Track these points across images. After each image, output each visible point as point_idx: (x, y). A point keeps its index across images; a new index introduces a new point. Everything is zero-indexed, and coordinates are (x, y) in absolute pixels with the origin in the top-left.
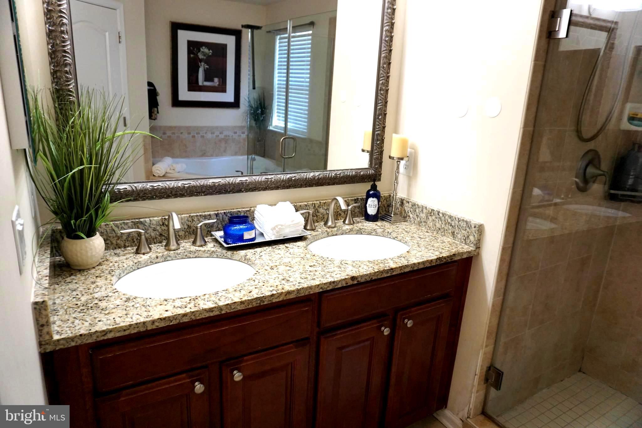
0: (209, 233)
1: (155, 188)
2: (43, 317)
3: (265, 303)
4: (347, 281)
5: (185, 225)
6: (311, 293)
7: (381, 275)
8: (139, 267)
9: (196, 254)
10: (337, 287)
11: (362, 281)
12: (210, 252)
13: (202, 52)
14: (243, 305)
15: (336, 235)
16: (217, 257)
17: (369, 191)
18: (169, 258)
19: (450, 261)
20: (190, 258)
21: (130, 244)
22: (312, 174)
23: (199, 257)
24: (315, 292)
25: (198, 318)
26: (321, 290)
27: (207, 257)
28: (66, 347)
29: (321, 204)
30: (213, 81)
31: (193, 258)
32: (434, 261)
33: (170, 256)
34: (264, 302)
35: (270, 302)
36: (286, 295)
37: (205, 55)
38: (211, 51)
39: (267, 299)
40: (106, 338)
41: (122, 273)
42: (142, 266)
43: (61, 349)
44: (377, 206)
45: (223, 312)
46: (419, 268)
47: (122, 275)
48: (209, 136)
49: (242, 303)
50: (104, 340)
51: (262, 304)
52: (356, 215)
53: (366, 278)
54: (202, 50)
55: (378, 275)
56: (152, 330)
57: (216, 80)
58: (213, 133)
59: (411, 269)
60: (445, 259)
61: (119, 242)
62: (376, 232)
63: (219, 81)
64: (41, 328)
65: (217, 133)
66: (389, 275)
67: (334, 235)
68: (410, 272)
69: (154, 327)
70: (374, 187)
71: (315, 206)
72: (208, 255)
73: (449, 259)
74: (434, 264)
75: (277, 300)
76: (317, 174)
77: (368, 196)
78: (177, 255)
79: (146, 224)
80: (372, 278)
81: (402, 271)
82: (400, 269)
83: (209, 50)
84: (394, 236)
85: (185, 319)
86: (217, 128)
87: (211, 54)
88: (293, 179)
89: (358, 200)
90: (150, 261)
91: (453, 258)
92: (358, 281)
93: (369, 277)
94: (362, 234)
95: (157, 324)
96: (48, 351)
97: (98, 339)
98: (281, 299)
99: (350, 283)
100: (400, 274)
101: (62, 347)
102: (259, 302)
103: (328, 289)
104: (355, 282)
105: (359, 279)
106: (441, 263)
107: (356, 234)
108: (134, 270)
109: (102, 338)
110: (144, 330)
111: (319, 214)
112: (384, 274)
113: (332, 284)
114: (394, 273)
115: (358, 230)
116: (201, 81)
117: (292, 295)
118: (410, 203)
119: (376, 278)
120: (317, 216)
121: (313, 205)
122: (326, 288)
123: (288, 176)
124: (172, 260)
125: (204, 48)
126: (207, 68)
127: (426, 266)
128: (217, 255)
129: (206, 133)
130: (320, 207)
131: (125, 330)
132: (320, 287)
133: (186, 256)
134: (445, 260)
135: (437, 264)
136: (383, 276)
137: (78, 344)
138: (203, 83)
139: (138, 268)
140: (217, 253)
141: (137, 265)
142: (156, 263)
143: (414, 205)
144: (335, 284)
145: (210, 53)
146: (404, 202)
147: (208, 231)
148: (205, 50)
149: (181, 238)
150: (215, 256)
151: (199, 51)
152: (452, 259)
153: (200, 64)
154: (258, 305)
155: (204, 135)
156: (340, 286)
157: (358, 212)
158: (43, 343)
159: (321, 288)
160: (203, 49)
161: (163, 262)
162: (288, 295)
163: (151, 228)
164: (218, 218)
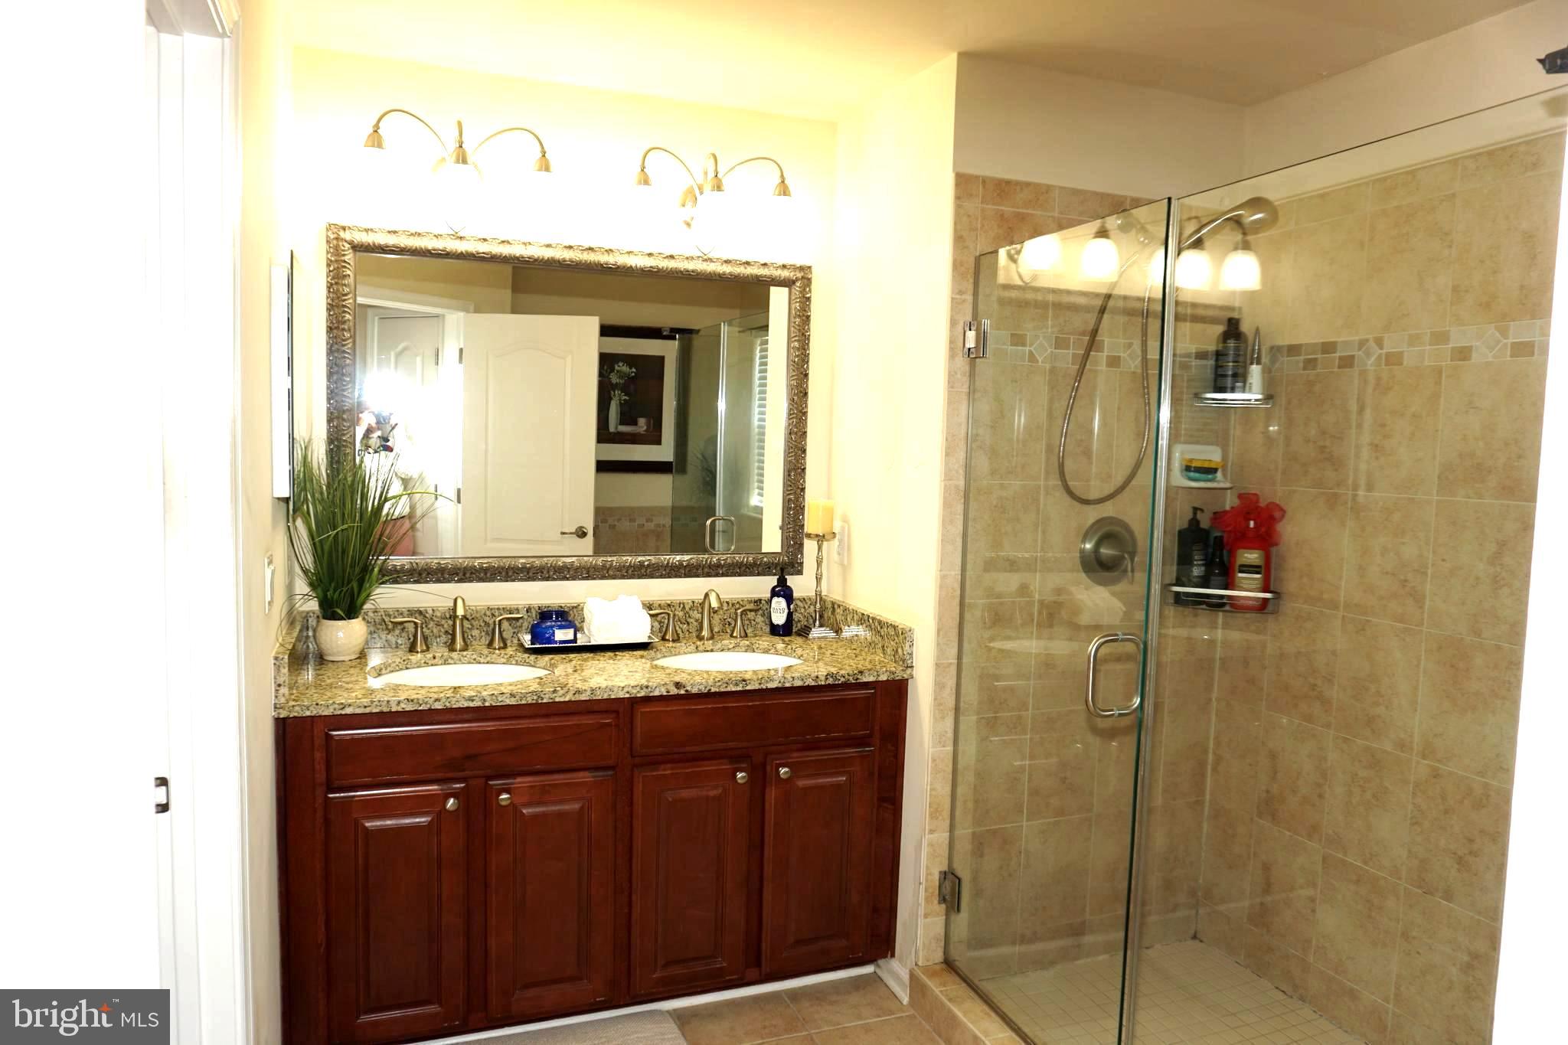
0: (515, 635)
1: (443, 566)
2: (282, 675)
3: (545, 701)
4: (668, 687)
5: (481, 621)
6: (613, 697)
7: (726, 687)
8: (408, 666)
9: (489, 659)
10: (651, 694)
11: (693, 692)
12: (508, 656)
13: (618, 371)
14: (513, 699)
15: (712, 651)
16: (516, 664)
17: (774, 589)
18: (450, 661)
19: (853, 682)
20: (480, 663)
21: (403, 642)
22: (678, 558)
23: (492, 663)
24: (618, 697)
25: (454, 706)
26: (627, 696)
27: (504, 663)
28: (300, 715)
29: (695, 604)
30: (635, 423)
31: (484, 663)
32: (823, 678)
33: (452, 659)
34: (542, 699)
35: (551, 701)
36: (574, 694)
37: (621, 377)
38: (634, 370)
39: (547, 696)
40: (343, 712)
41: (384, 669)
42: (413, 666)
43: (295, 717)
44: (786, 611)
45: (487, 704)
46: (795, 685)
47: (384, 671)
48: (625, 525)
49: (512, 695)
50: (341, 715)
51: (540, 702)
52: (759, 626)
53: (700, 687)
54: (616, 367)
55: (720, 686)
56: (397, 712)
57: (642, 421)
58: (632, 520)
59: (780, 685)
60: (844, 677)
61: (389, 637)
62: (775, 648)
63: (648, 425)
64: (278, 688)
65: (641, 521)
66: (739, 688)
67: (708, 651)
68: (777, 689)
69: (400, 709)
70: (782, 582)
71: (684, 607)
72: (504, 660)
73: (851, 678)
74: (823, 683)
75: (562, 700)
76: (686, 557)
77: (774, 593)
78: (462, 658)
79: (427, 615)
80: (710, 690)
81: (762, 685)
82: (759, 682)
83: (631, 368)
84: (799, 655)
85: (438, 705)
86: (641, 509)
87: (633, 374)
88: (646, 563)
89: (760, 603)
90: (423, 661)
91: (859, 677)
92: (687, 691)
93: (706, 688)
94: (754, 651)
95: (403, 705)
96: (282, 716)
97: (336, 713)
98: (567, 699)
99: (674, 691)
100: (759, 689)
101: (296, 714)
102: (535, 698)
103: (639, 695)
104: (682, 692)
105: (689, 688)
106: (837, 682)
107: (746, 651)
108: (401, 669)
109: (339, 712)
110: (388, 710)
111: (692, 620)
112: (731, 685)
113: (645, 689)
114: (748, 688)
115: (748, 646)
116: (613, 426)
117: (584, 695)
118: (841, 607)
119: (717, 690)
120: (688, 623)
121: (682, 606)
122: (636, 694)
123: (640, 559)
124: (455, 663)
125: (621, 364)
126: (625, 400)
127: (806, 684)
128: (517, 661)
129: (619, 520)
130: (694, 610)
131: (365, 707)
132: (626, 690)
133: (475, 659)
134: (843, 679)
135: (829, 684)
136: (729, 689)
137: (312, 715)
138: (616, 428)
139: (407, 668)
140: (517, 658)
141: (406, 663)
142: (432, 665)
143: (845, 609)
144: (650, 689)
145: (632, 372)
146: (836, 606)
147: (514, 633)
148: (622, 367)
149: (475, 640)
150: (514, 662)
151: (613, 370)
152: (857, 679)
153: (612, 393)
154: (534, 702)
155: (616, 523)
156: (657, 693)
157: (763, 622)
158: (278, 706)
159: (628, 692)
160: (619, 366)
161: (441, 664)
162: (577, 695)
163: (434, 621)
164: (529, 614)
